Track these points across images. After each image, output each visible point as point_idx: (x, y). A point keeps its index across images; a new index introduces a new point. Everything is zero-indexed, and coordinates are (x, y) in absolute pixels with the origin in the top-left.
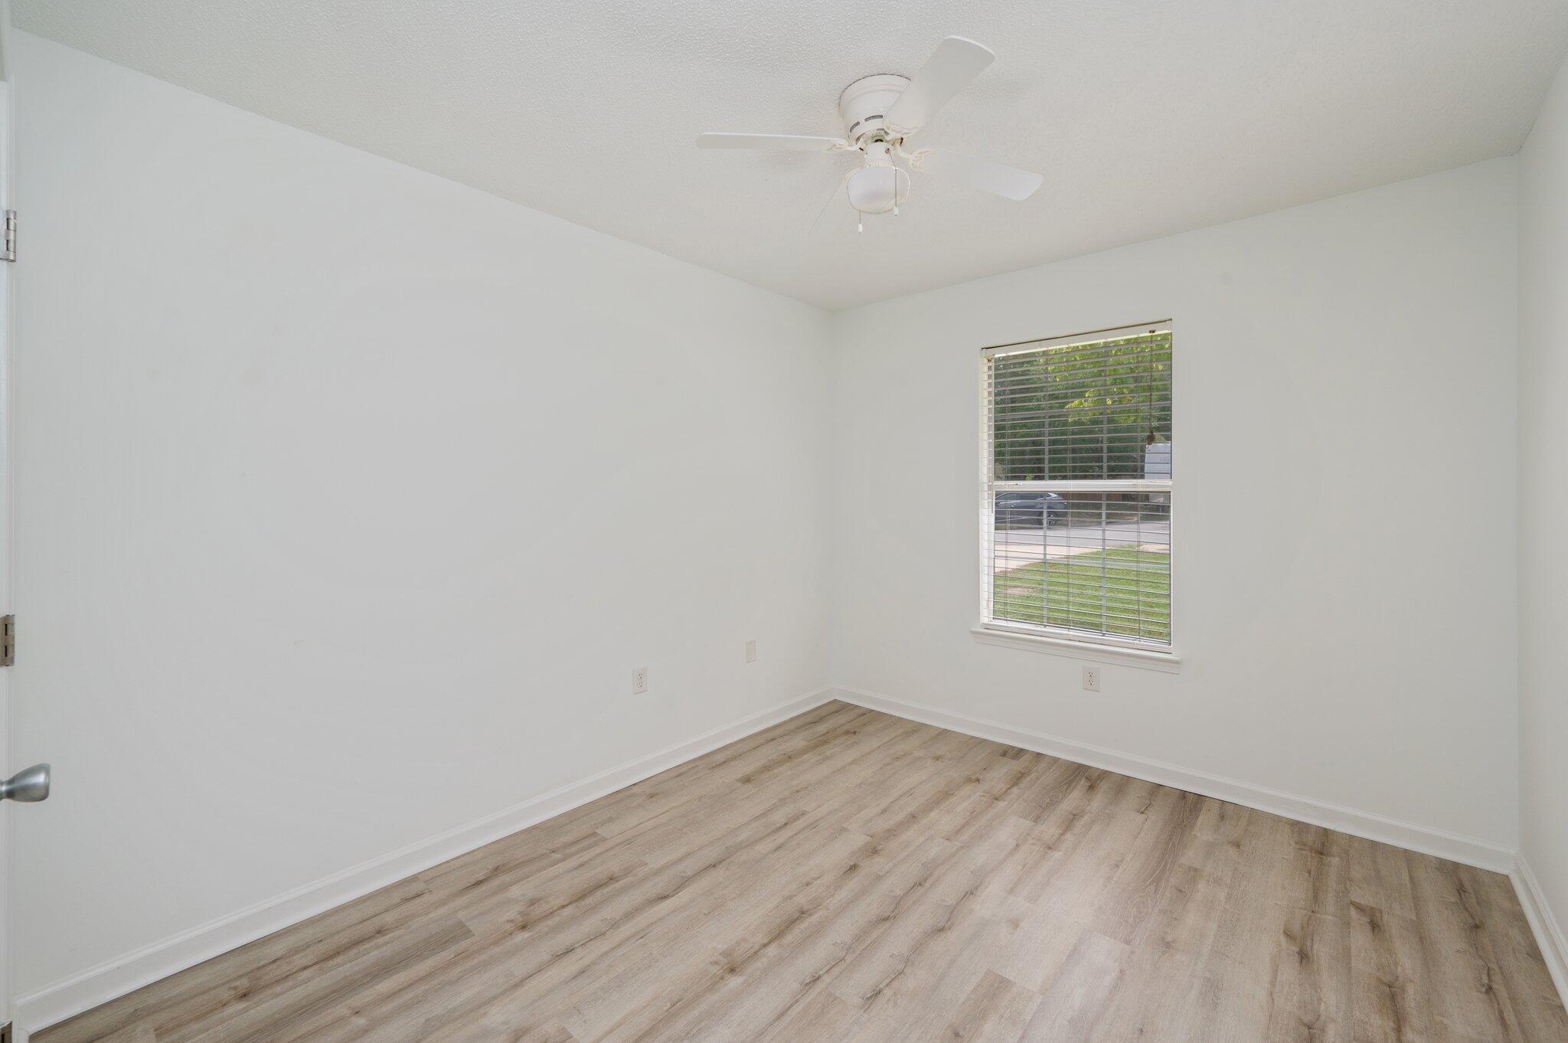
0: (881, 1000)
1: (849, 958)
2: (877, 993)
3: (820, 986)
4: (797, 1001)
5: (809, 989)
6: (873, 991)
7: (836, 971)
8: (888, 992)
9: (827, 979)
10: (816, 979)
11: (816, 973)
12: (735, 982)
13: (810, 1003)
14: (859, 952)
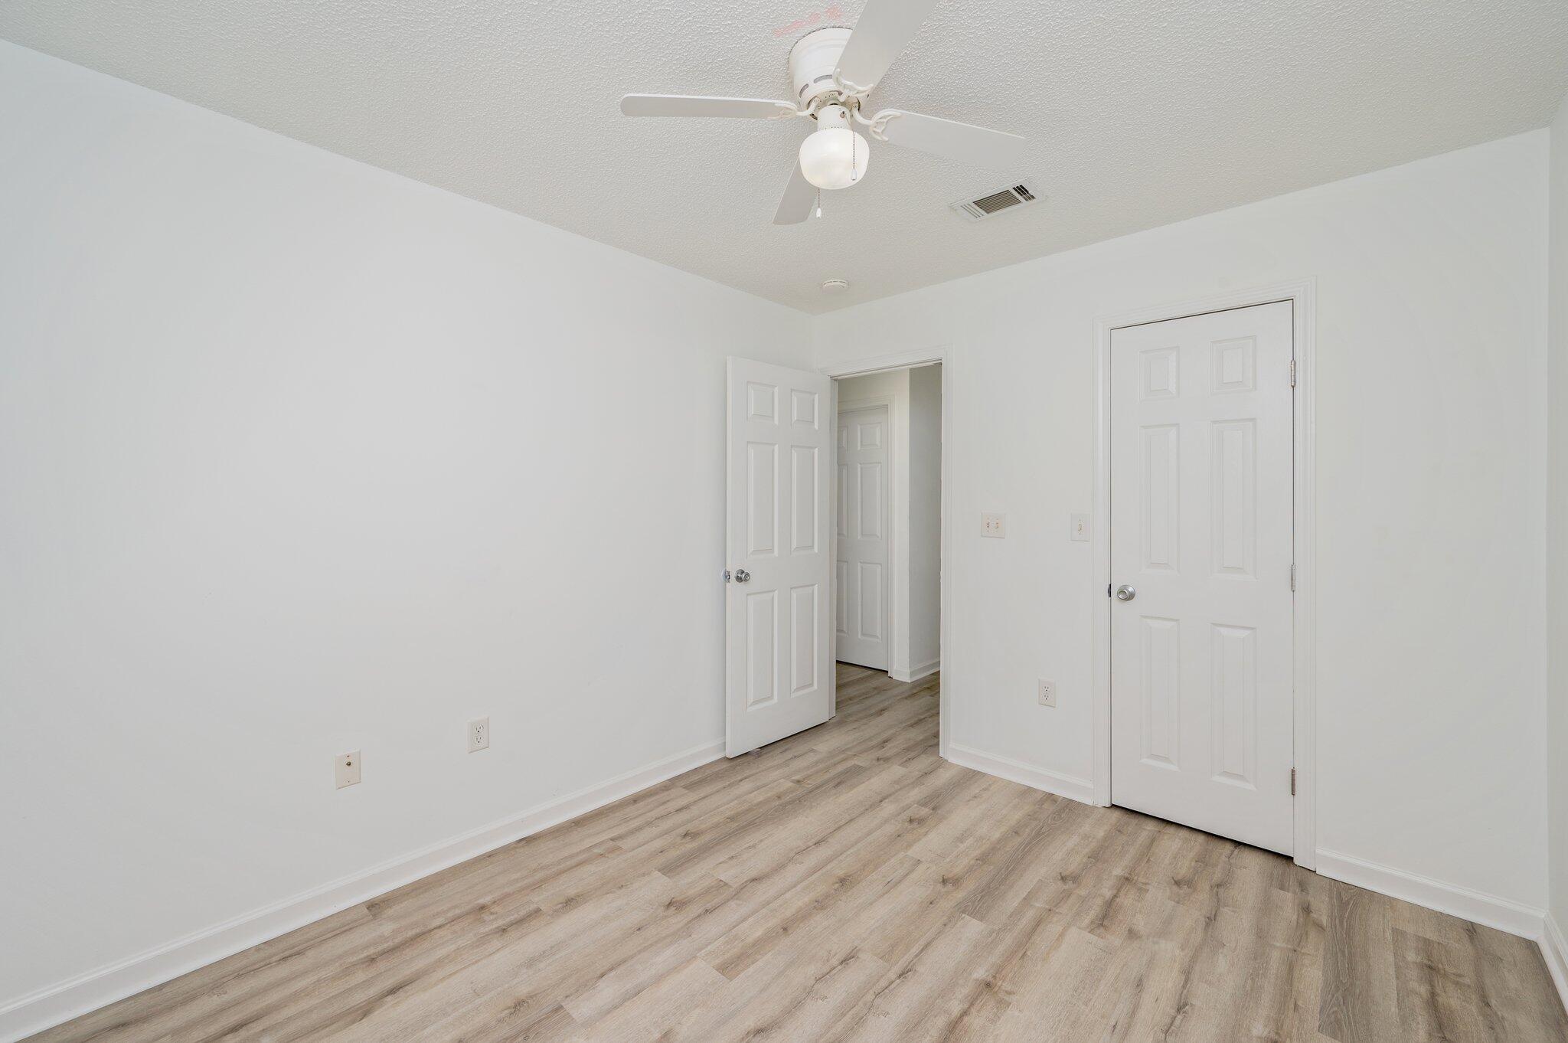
0: (840, 956)
1: (870, 996)
2: (844, 961)
3: (897, 969)
4: (917, 956)
5: (907, 967)
6: (847, 964)
7: (883, 983)
8: (834, 961)
9: (892, 975)
10: (902, 975)
11: (903, 981)
12: (981, 973)
13: (905, 954)
14: (860, 1003)
